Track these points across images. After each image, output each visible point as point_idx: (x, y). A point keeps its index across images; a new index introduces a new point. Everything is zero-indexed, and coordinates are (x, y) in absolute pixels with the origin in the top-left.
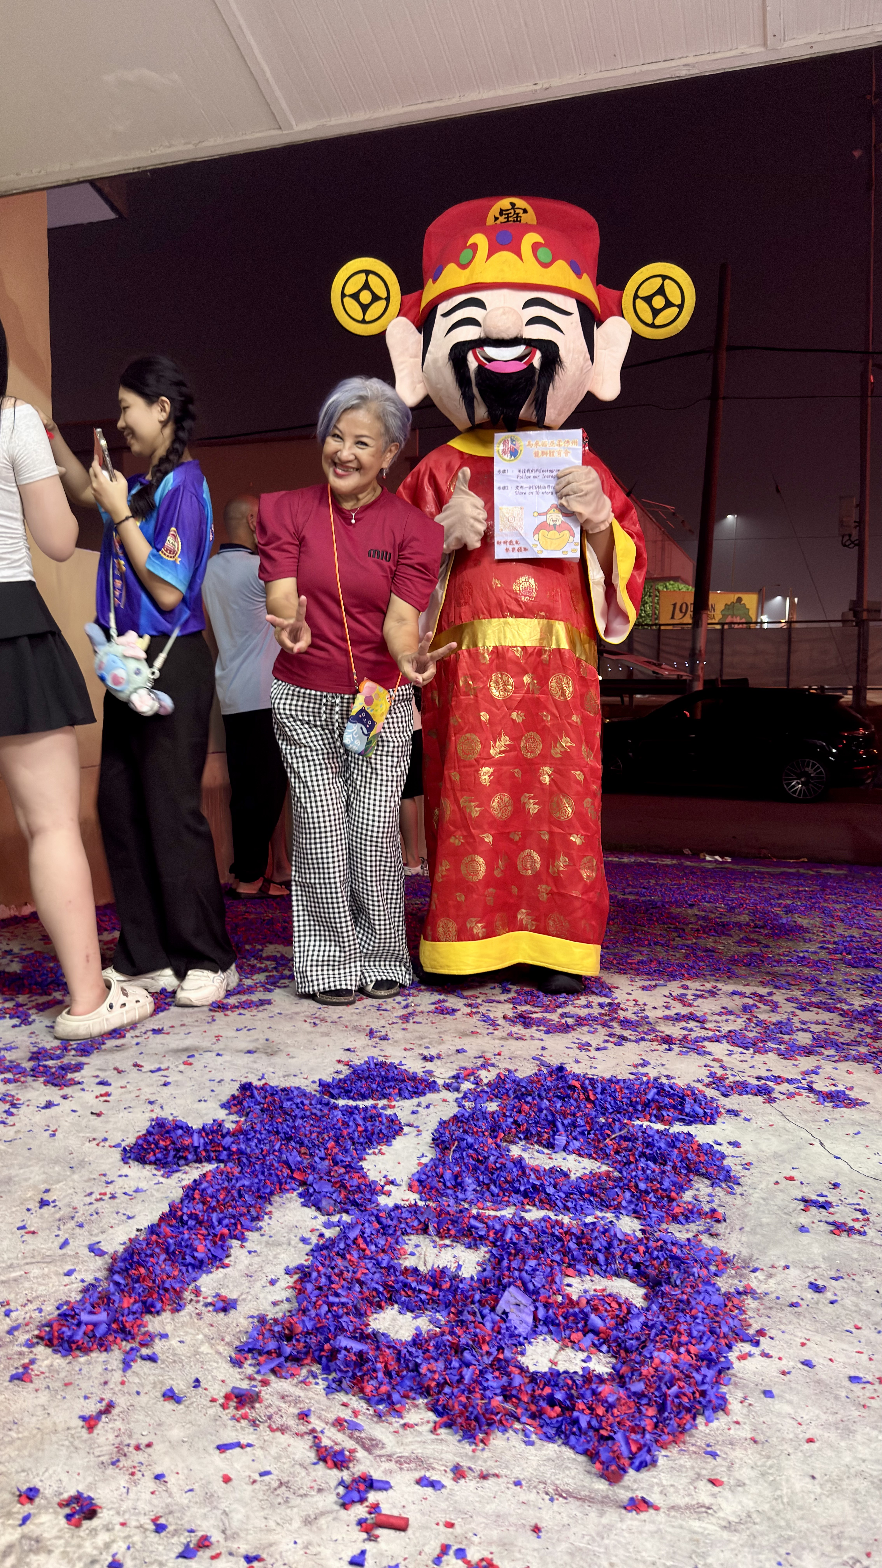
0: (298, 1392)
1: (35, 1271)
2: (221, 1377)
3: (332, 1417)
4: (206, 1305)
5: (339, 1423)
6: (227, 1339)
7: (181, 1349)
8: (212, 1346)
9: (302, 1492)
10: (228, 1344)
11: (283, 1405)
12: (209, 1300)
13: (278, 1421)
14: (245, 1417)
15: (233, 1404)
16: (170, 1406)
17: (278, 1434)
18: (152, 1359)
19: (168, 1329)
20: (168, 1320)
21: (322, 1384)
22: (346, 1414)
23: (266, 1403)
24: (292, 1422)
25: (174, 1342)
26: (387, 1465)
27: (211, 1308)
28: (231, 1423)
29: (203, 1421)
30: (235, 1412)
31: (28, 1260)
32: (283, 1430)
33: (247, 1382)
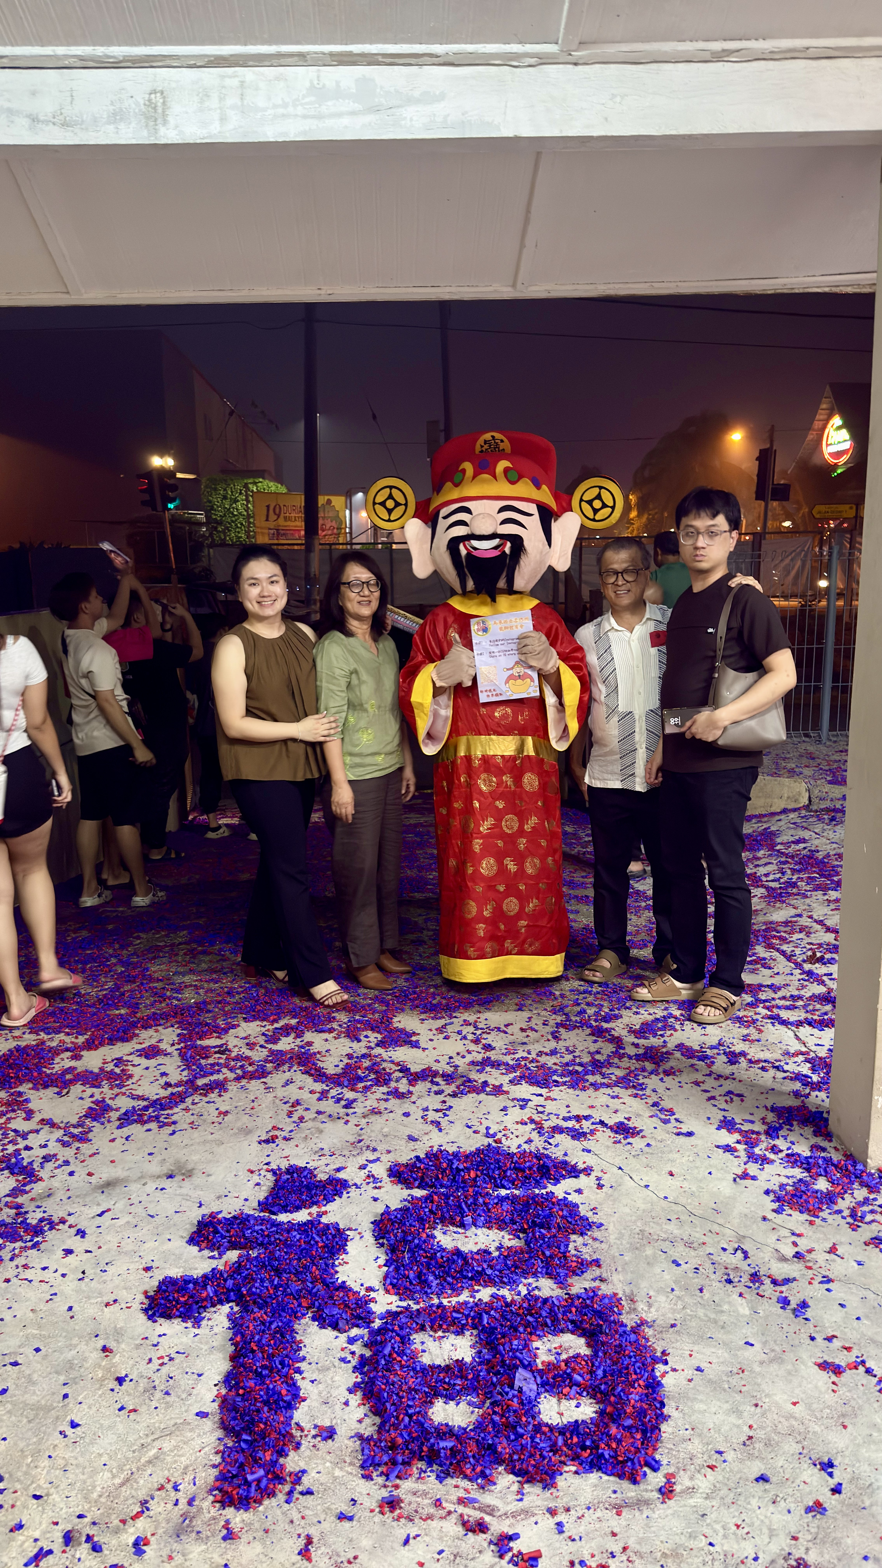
0: (420, 1486)
1: (167, 1445)
2: (365, 1492)
3: (454, 1498)
4: (314, 1437)
5: (461, 1501)
6: (348, 1459)
7: (323, 1478)
8: (341, 1469)
9: (470, 1557)
10: (351, 1464)
11: (419, 1499)
12: (313, 1432)
13: (425, 1512)
14: (400, 1517)
15: (387, 1509)
16: (346, 1524)
17: (429, 1521)
18: (309, 1492)
19: (302, 1465)
20: (297, 1458)
21: (433, 1476)
22: (462, 1494)
23: (406, 1501)
24: (432, 1510)
25: (313, 1474)
26: (508, 1522)
27: (319, 1439)
28: (395, 1523)
29: (376, 1528)
30: (392, 1515)
31: (152, 1437)
32: (430, 1517)
33: (383, 1490)
